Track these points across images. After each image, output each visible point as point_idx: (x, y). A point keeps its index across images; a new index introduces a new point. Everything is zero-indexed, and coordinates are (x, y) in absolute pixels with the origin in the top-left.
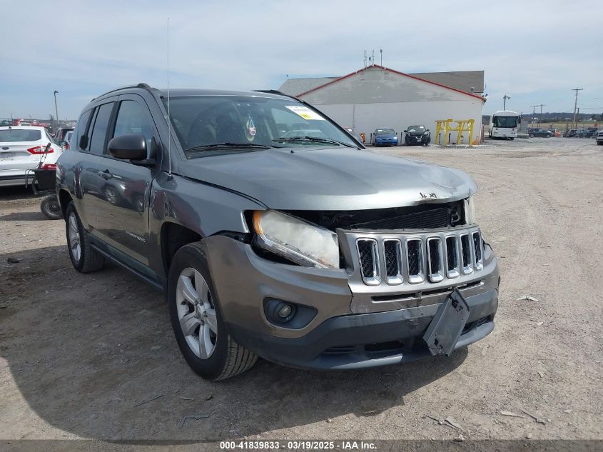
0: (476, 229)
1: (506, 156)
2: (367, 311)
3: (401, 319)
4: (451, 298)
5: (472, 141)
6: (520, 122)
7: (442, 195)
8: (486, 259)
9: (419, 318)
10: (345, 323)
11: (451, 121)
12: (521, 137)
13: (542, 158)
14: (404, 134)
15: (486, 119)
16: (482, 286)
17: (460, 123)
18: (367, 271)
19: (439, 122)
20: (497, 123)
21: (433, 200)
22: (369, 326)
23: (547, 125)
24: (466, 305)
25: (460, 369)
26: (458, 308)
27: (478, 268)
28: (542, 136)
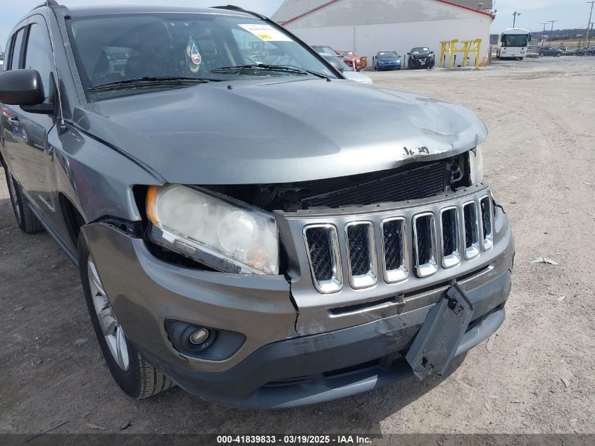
0: (484, 192)
1: (515, 78)
2: (321, 330)
3: (374, 335)
4: (447, 297)
5: (479, 61)
6: (529, 40)
7: (438, 148)
8: (497, 231)
9: (401, 330)
10: (290, 350)
11: (457, 41)
12: (530, 56)
13: (554, 79)
14: (407, 57)
15: (494, 38)
16: (491, 271)
17: (466, 43)
18: (322, 271)
19: (444, 44)
20: (506, 42)
21: (424, 157)
22: (325, 351)
23: (558, 43)
24: (468, 302)
25: (459, 373)
26: (457, 309)
27: (486, 247)
28: (552, 55)
